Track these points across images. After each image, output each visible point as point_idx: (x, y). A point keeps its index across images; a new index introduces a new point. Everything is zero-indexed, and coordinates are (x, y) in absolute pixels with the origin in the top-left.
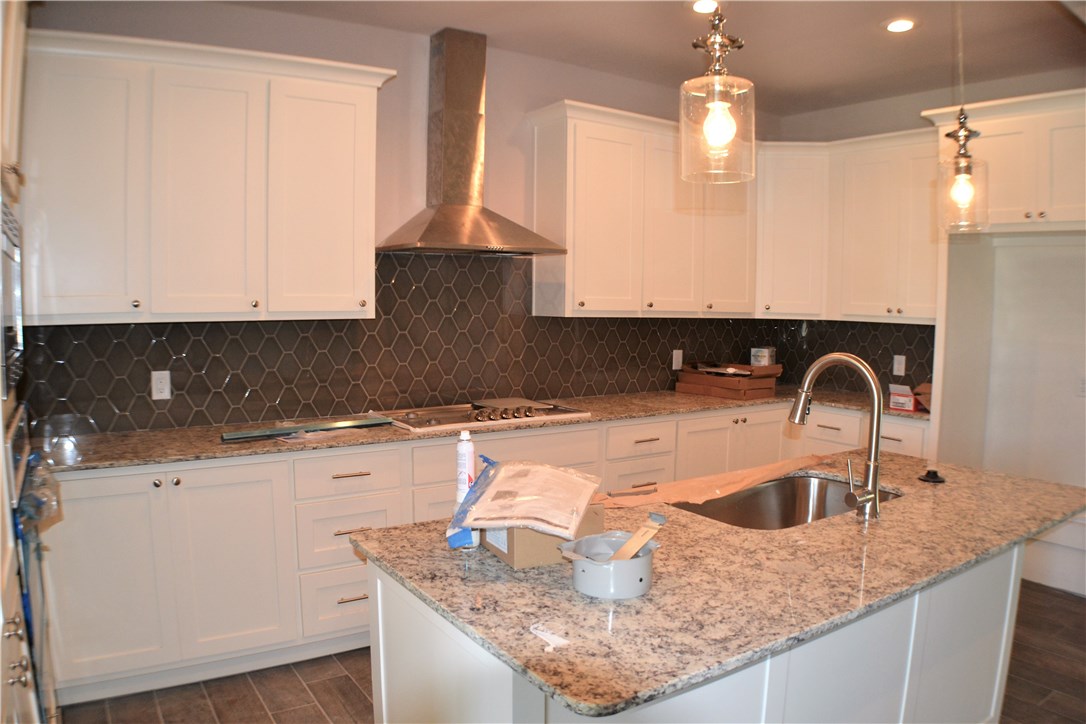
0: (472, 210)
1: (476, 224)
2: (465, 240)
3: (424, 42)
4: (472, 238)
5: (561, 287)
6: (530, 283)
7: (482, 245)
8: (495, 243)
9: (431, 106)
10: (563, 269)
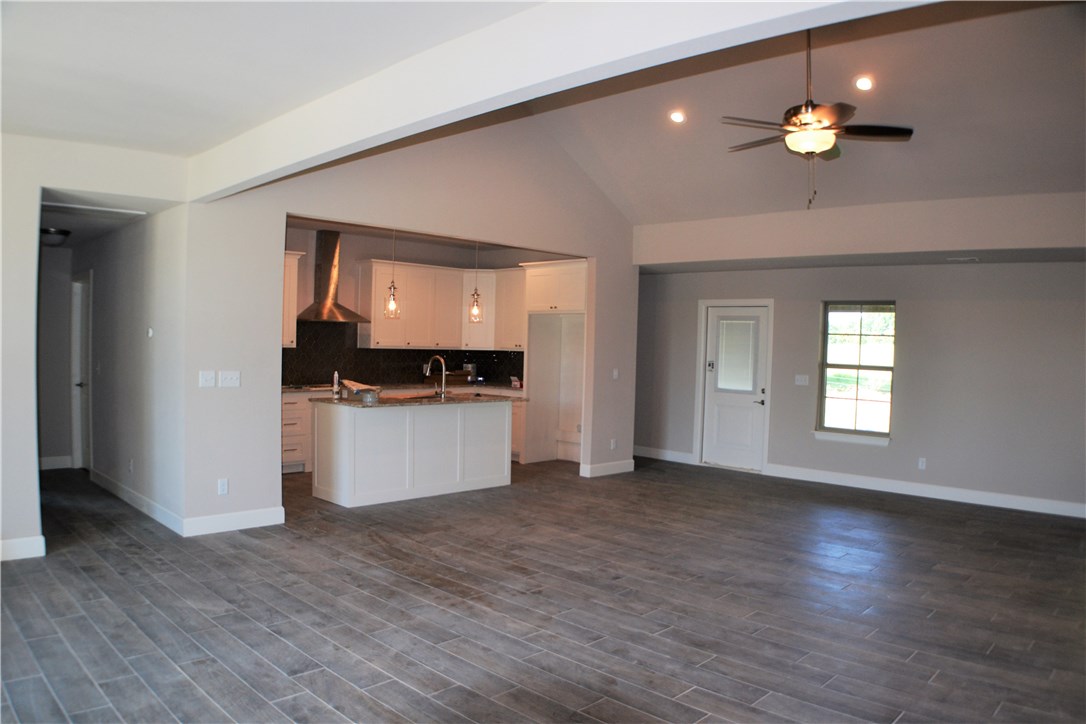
0: (329, 302)
1: (331, 311)
2: (325, 316)
3: (314, 233)
4: (329, 317)
5: (369, 335)
6: (356, 334)
7: (335, 320)
8: (341, 319)
9: (316, 260)
10: (370, 329)
